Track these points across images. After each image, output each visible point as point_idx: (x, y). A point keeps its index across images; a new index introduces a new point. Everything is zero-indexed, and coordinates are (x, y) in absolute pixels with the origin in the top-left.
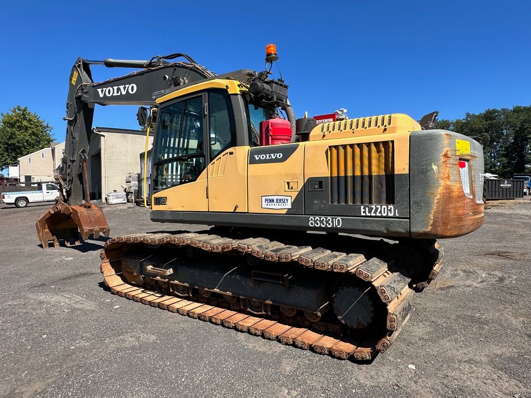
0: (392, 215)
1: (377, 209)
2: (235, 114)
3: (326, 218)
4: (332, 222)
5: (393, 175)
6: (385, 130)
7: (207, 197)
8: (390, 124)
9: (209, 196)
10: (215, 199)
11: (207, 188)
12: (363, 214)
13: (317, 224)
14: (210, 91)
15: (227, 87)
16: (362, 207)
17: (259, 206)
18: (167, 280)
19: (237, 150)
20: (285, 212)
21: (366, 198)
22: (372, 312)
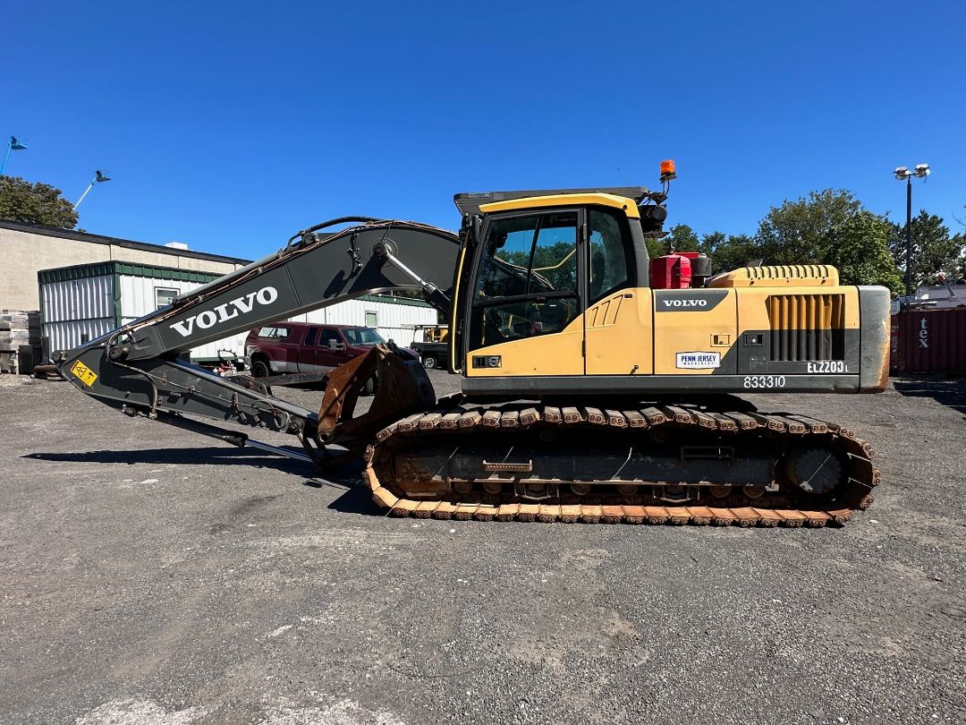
0: (841, 371)
1: (825, 365)
2: (636, 244)
3: (766, 378)
4: (774, 381)
5: (844, 329)
6: (824, 282)
7: (584, 355)
8: (827, 276)
9: (587, 353)
10: (599, 357)
11: (584, 343)
12: (809, 371)
13: (755, 385)
14: (590, 207)
15: (625, 207)
16: (809, 364)
17: (671, 365)
18: (513, 479)
19: (639, 292)
20: (710, 372)
21: (813, 353)
22: (840, 473)
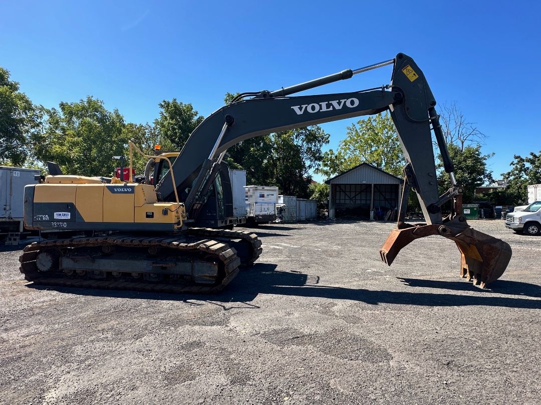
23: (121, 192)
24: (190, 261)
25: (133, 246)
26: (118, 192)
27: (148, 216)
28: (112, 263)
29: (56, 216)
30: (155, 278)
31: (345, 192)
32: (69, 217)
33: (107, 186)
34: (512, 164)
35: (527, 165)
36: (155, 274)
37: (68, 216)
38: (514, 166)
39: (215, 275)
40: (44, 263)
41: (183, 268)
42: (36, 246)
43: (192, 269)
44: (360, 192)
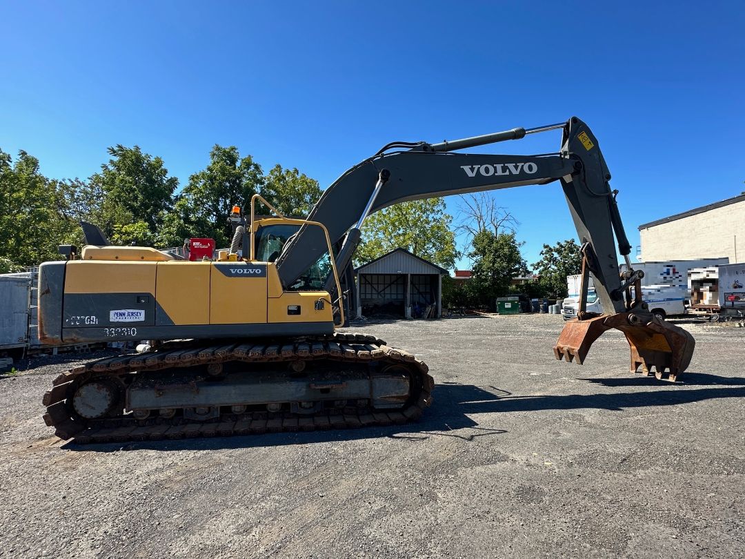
23: (243, 275)
24: (364, 377)
25: (266, 361)
26: (237, 275)
27: (290, 312)
28: (233, 391)
29: (113, 317)
30: (310, 407)
31: (371, 284)
32: (142, 318)
33: (215, 265)
34: (542, 253)
35: (556, 255)
36: (310, 402)
37: (141, 316)
38: (544, 256)
39: (406, 394)
40: (93, 403)
41: (356, 388)
42: (83, 372)
43: (371, 387)
44: (390, 285)
